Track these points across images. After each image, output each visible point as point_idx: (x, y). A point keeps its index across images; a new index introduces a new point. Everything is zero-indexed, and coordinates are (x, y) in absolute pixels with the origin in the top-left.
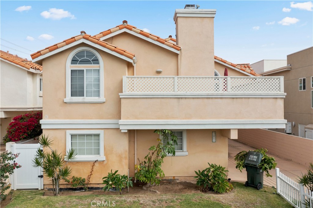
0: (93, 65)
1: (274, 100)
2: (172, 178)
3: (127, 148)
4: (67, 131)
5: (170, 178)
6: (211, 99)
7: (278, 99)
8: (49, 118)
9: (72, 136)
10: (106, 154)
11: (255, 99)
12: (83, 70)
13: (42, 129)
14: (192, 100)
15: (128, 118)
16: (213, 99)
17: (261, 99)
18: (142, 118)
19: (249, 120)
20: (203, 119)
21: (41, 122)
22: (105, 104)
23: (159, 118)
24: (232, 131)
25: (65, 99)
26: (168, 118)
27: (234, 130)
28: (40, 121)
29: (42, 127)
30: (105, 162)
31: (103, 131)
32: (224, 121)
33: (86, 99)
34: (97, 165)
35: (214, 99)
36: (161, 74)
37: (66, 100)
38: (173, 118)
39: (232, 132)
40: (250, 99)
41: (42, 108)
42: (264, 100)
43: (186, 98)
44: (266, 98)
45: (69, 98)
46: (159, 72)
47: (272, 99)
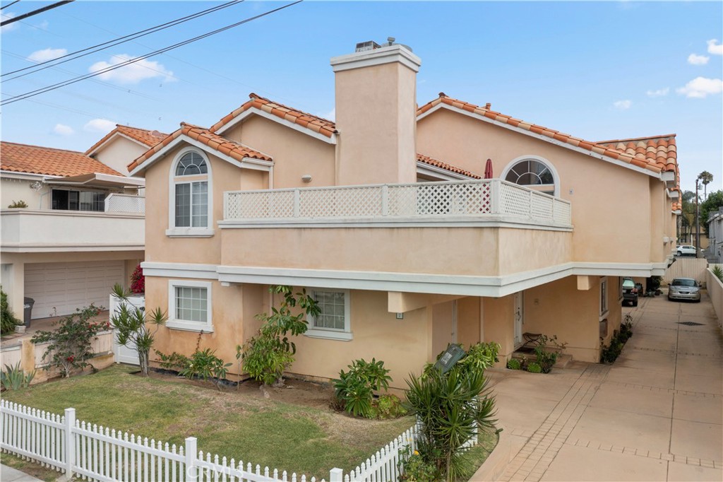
0: (201, 175)
1: (476, 232)
2: (328, 381)
3: (241, 316)
4: (170, 280)
5: (324, 380)
6: (352, 230)
7: (485, 229)
8: (152, 260)
9: (178, 289)
10: (214, 322)
11: (435, 229)
12: (189, 184)
13: (144, 277)
14: (320, 232)
15: (229, 263)
16: (356, 230)
17: (446, 230)
18: (248, 264)
19: (424, 274)
20: (339, 269)
21: (143, 265)
22: (215, 238)
23: (271, 265)
24: (390, 296)
25: (167, 230)
26: (284, 265)
27: (394, 294)
28: (141, 263)
29: (145, 273)
30: (214, 335)
31: (210, 283)
32: (372, 274)
33: (192, 230)
34: (203, 337)
35: (358, 230)
36: (309, 183)
37: (168, 232)
38: (293, 265)
39: (391, 298)
40: (425, 230)
41: (144, 246)
42: (454, 232)
43: (311, 228)
44: (458, 228)
45: (173, 229)
46: (306, 181)
47: (472, 230)
